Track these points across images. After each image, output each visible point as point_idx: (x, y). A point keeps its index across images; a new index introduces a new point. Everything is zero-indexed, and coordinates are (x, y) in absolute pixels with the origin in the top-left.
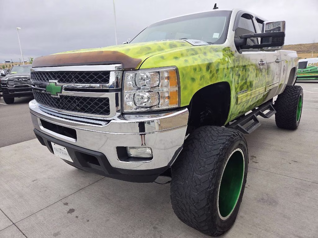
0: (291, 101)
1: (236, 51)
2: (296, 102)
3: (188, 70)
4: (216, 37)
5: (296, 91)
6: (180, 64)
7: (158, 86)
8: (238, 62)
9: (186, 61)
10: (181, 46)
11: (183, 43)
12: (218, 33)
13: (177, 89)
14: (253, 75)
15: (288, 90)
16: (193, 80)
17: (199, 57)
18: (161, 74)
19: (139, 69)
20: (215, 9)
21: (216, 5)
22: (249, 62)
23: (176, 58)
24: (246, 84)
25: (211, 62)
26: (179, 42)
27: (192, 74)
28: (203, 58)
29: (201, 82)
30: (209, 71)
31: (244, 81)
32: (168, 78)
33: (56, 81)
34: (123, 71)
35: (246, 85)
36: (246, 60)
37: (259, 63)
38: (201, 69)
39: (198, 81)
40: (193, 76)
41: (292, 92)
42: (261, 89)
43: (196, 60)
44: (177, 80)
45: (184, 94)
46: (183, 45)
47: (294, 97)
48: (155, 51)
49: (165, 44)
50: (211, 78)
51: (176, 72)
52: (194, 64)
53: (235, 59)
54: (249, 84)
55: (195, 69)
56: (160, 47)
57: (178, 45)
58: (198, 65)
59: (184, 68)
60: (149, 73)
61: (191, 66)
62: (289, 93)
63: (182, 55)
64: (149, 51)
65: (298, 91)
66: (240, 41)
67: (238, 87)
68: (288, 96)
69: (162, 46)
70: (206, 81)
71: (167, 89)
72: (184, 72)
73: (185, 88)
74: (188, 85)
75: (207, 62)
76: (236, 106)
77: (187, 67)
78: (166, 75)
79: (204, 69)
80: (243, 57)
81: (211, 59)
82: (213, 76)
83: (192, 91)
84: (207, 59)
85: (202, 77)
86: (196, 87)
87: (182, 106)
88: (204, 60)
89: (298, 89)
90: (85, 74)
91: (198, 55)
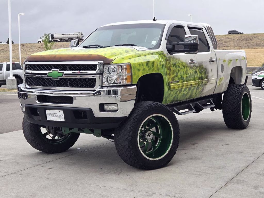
0: (234, 98)
1: (167, 54)
2: (238, 99)
3: (136, 65)
4: (153, 44)
5: (239, 89)
6: (132, 61)
7: (121, 73)
8: (169, 61)
9: (135, 60)
10: (131, 52)
11: (133, 50)
12: (155, 41)
13: (130, 74)
14: (183, 71)
15: (232, 88)
16: (139, 70)
17: (142, 58)
18: (122, 67)
19: (112, 64)
20: (154, 21)
21: (155, 18)
22: (179, 61)
23: (130, 59)
24: (177, 76)
25: (149, 61)
26: (130, 49)
27: (138, 67)
28: (144, 59)
29: (143, 72)
30: (148, 66)
31: (175, 74)
32: (126, 69)
33: (59, 70)
34: (104, 65)
35: (177, 78)
36: (176, 59)
37: (189, 62)
38: (143, 65)
39: (141, 71)
40: (139, 68)
41: (235, 90)
42: (193, 82)
43: (140, 59)
44: (130, 70)
45: (134, 77)
46: (132, 51)
47: (237, 94)
48: (118, 55)
49: (123, 50)
50: (149, 70)
51: (130, 66)
52: (139, 62)
53: (166, 59)
54: (180, 77)
55: (140, 65)
56: (120, 52)
57: (130, 50)
58: (141, 62)
59: (134, 64)
60: (117, 66)
61: (138, 63)
62: (232, 91)
63: (133, 57)
64: (116, 55)
65: (241, 89)
66: (170, 47)
67: (170, 78)
68: (232, 94)
69: (122, 52)
70: (146, 72)
71: (125, 74)
72: (134, 66)
73: (135, 74)
74: (136, 73)
75: (146, 61)
76: (169, 92)
77: (135, 63)
78: (125, 67)
79: (145, 65)
80: (174, 58)
81: (149, 59)
82: (150, 69)
83: (138, 76)
84: (147, 59)
85: (144, 69)
86: (141, 74)
87: (133, 84)
88: (145, 60)
89: (241, 87)
90: (76, 66)
91: (141, 57)
